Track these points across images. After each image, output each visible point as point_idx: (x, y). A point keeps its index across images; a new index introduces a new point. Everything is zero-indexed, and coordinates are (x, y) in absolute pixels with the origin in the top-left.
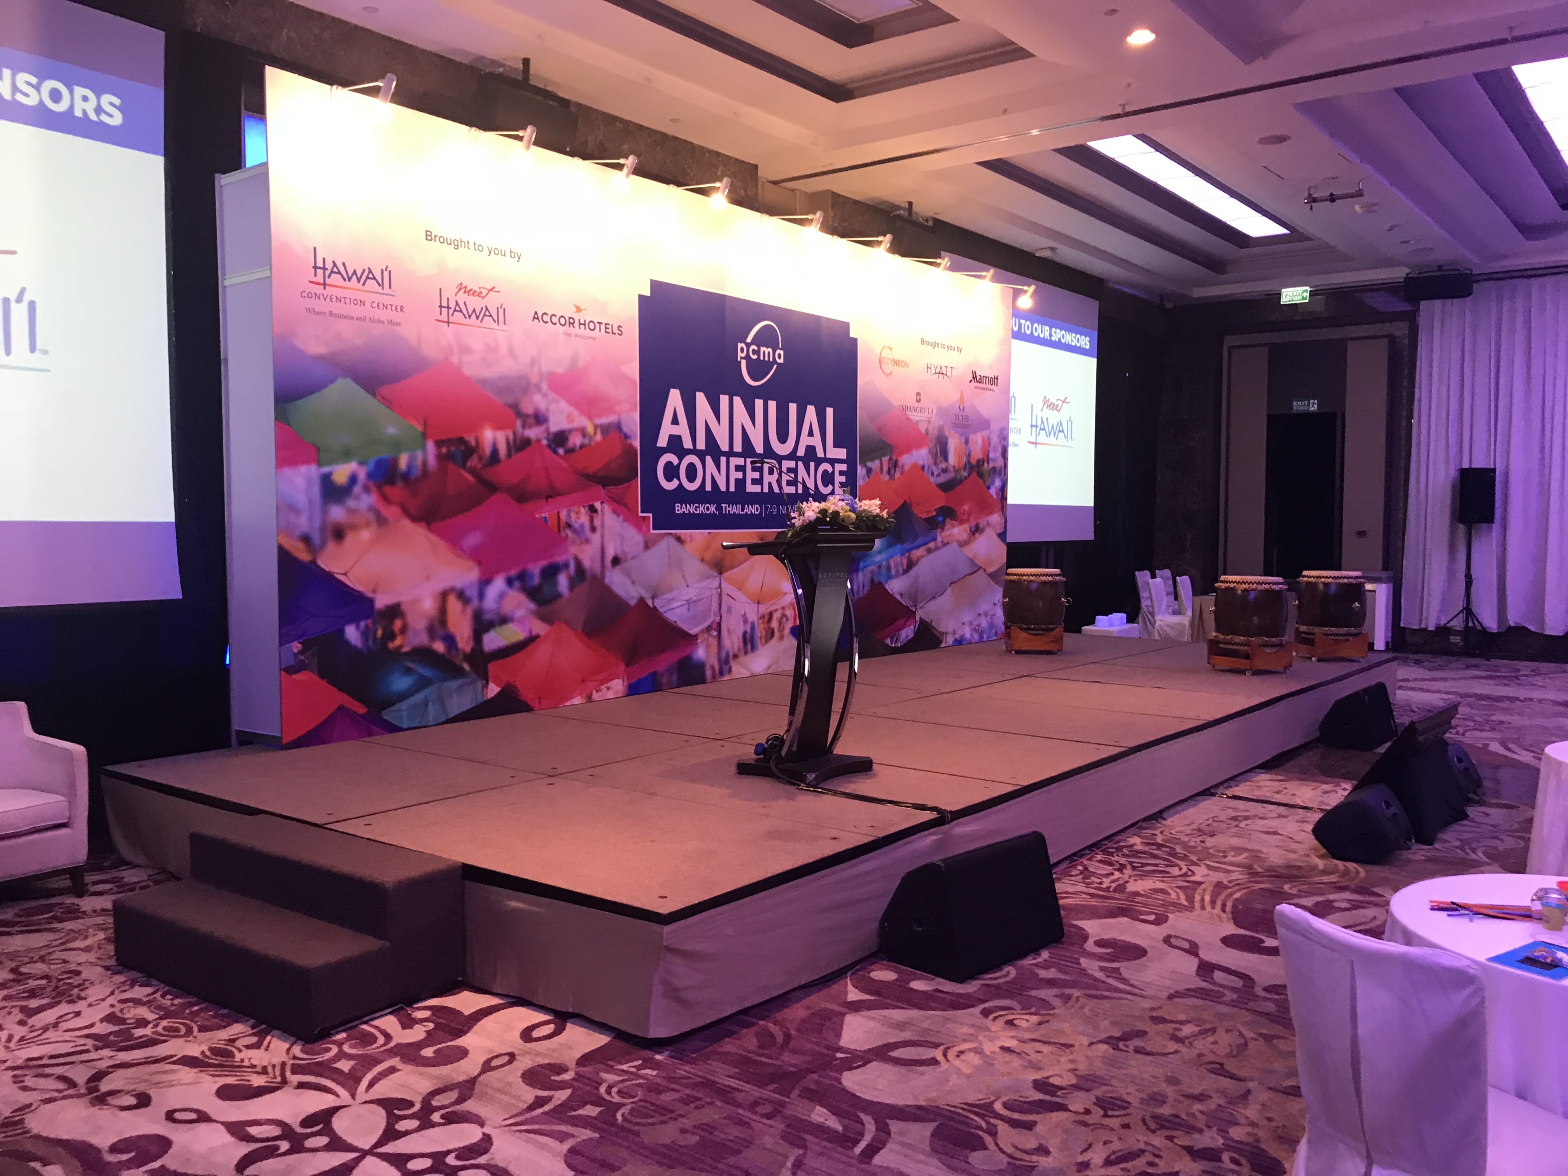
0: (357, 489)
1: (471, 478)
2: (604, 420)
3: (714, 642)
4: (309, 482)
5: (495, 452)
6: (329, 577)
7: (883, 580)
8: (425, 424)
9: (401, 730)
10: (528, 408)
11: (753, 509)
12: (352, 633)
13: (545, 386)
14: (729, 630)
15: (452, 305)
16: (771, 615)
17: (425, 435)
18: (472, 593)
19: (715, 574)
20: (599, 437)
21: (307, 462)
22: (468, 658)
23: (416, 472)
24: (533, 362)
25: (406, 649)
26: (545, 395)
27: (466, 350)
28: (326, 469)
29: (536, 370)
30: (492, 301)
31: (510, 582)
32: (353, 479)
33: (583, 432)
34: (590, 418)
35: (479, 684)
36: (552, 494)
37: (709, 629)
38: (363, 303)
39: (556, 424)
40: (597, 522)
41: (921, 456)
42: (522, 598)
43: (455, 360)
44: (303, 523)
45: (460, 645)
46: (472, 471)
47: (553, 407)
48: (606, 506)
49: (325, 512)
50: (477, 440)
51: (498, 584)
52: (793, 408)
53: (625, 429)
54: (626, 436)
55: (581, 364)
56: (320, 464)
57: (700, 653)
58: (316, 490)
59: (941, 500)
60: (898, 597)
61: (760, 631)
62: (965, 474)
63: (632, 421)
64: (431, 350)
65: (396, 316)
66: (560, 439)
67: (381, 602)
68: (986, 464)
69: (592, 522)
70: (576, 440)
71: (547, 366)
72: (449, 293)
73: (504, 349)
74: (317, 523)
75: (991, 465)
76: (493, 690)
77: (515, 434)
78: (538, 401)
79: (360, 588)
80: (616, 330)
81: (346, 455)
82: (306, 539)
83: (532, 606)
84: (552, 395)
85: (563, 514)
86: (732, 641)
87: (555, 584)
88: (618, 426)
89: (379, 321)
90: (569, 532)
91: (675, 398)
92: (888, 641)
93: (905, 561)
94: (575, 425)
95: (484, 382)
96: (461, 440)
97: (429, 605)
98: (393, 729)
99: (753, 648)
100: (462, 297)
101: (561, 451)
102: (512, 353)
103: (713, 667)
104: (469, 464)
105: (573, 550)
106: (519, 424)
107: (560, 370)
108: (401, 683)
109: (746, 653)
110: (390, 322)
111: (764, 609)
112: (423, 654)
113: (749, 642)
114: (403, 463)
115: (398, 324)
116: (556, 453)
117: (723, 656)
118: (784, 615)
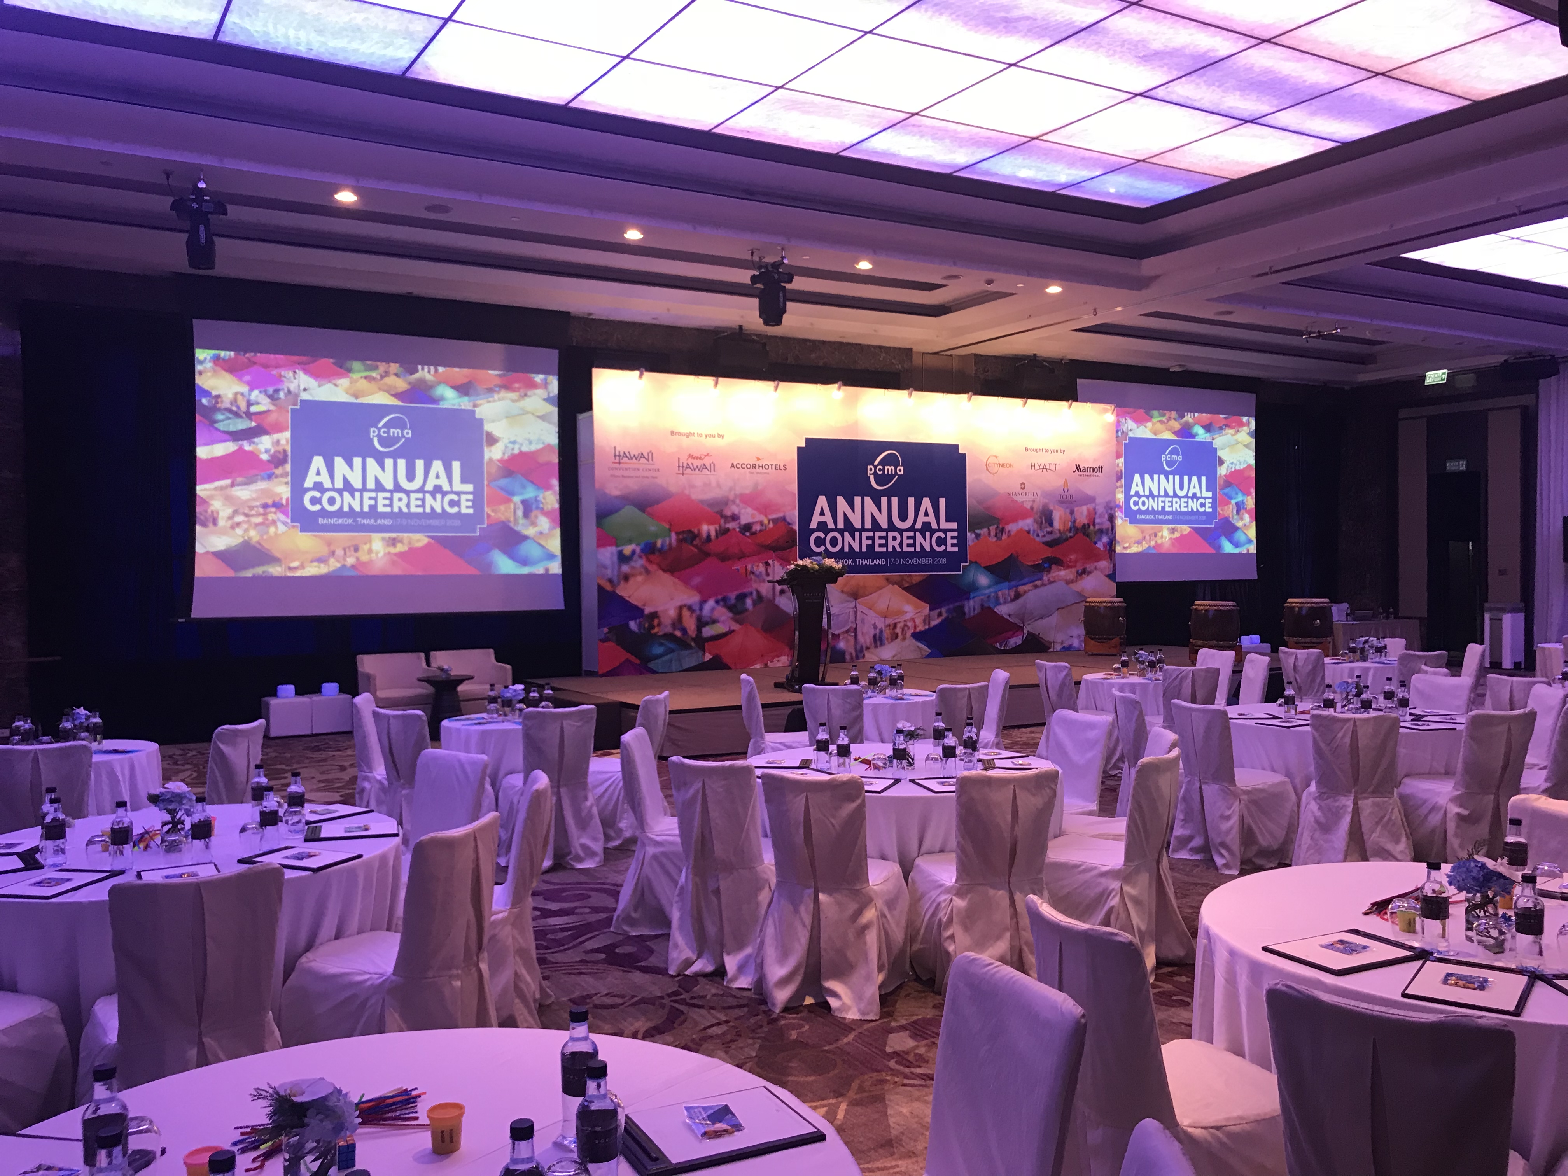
0: (636, 557)
1: (696, 550)
2: (774, 516)
3: (852, 639)
4: (612, 553)
5: (709, 536)
6: (621, 598)
7: (992, 606)
8: (671, 525)
9: (658, 673)
10: (728, 513)
11: (882, 562)
12: (633, 625)
13: (738, 501)
14: (862, 633)
15: (685, 465)
16: (895, 625)
17: (670, 530)
18: (697, 607)
19: (852, 599)
20: (771, 525)
21: (611, 545)
22: (694, 639)
23: (666, 548)
24: (731, 489)
25: (661, 634)
26: (738, 506)
27: (692, 486)
28: (620, 549)
29: (733, 493)
30: (707, 461)
31: (717, 602)
32: (634, 552)
33: (761, 523)
34: (766, 516)
35: (700, 653)
36: (742, 556)
37: (847, 631)
38: (638, 469)
39: (744, 521)
40: (770, 570)
41: (1028, 524)
42: (724, 610)
43: (687, 492)
44: (609, 573)
45: (690, 633)
46: (696, 546)
47: (743, 511)
48: (776, 562)
49: (620, 567)
50: (699, 530)
51: (711, 603)
52: (911, 501)
53: (788, 520)
54: (789, 524)
55: (760, 488)
56: (617, 546)
57: (842, 645)
58: (615, 558)
59: (1048, 553)
60: (1008, 617)
61: (887, 633)
62: (1071, 534)
63: (793, 515)
64: (673, 489)
65: (654, 474)
66: (747, 527)
67: (648, 610)
68: (1092, 527)
69: (767, 570)
70: (757, 528)
71: (738, 491)
72: (684, 460)
73: (714, 484)
74: (616, 573)
75: (1097, 527)
76: (708, 657)
77: (720, 527)
78: (735, 509)
79: (636, 603)
80: (782, 467)
81: (630, 541)
82: (610, 581)
83: (731, 615)
84: (741, 505)
85: (749, 567)
86: (865, 639)
87: (744, 603)
88: (784, 519)
89: (647, 477)
90: (752, 576)
91: (822, 501)
92: (998, 645)
93: (1012, 594)
94: (757, 520)
95: (702, 502)
96: (690, 531)
97: (672, 613)
98: (654, 672)
99: (882, 644)
100: (690, 461)
101: (748, 534)
102: (719, 485)
103: (851, 654)
104: (695, 543)
105: (755, 586)
106: (722, 521)
107: (747, 492)
108: (658, 650)
109: (876, 647)
110: (653, 477)
111: (889, 621)
112: (669, 637)
113: (878, 640)
114: (659, 544)
115: (656, 478)
116: (744, 534)
117: (858, 647)
118: (905, 625)
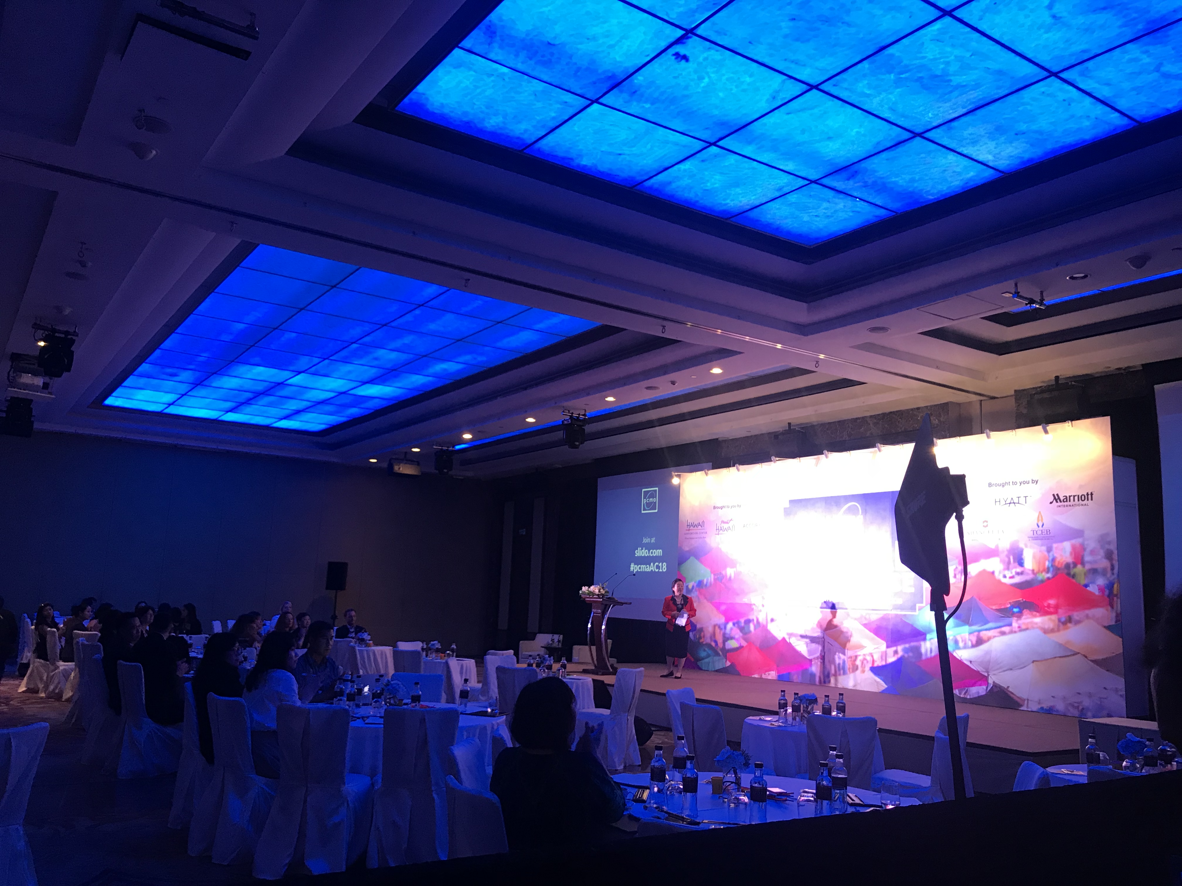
0: (694, 590)
5: (731, 576)
15: (719, 529)
17: (711, 572)
18: (723, 627)
23: (708, 584)
25: (704, 643)
30: (731, 525)
31: (734, 624)
32: (693, 587)
38: (697, 533)
42: (738, 630)
45: (719, 645)
59: (1018, 596)
60: (968, 663)
62: (1049, 576)
67: (698, 626)
72: (719, 525)
76: (728, 663)
83: (741, 634)
89: (701, 538)
93: (974, 638)
96: (721, 573)
98: (700, 669)
100: (722, 526)
108: (703, 654)
110: (704, 537)
114: (705, 582)
